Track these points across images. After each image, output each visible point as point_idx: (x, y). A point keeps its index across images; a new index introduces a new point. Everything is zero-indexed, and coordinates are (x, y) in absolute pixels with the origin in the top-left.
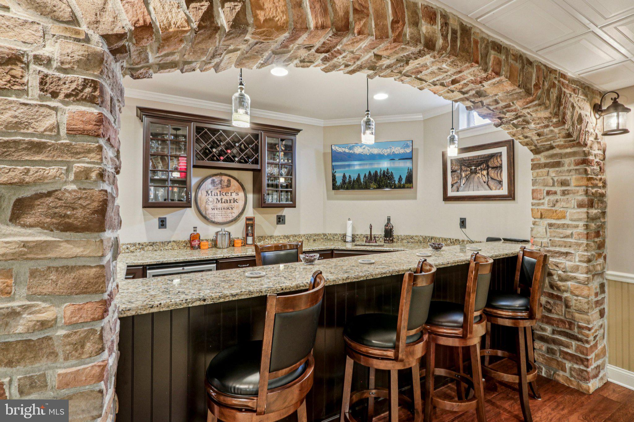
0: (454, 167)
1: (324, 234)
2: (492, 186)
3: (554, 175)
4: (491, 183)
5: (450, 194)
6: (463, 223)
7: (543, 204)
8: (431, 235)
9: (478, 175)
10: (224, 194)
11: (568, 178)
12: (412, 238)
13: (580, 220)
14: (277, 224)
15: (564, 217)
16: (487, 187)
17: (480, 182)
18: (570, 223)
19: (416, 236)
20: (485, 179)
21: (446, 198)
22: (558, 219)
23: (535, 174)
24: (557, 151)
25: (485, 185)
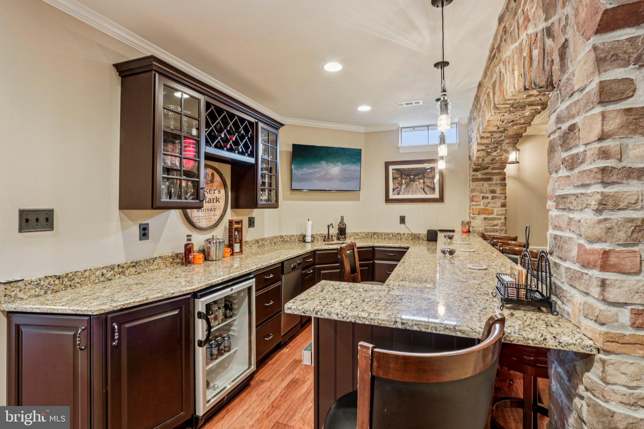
0: (395, 175)
1: (281, 236)
2: (427, 192)
3: (487, 186)
4: (426, 189)
5: (392, 196)
6: (402, 220)
7: (480, 205)
8: (374, 231)
9: (416, 183)
10: (208, 191)
11: (495, 188)
12: (357, 234)
13: (502, 215)
14: (249, 227)
15: (492, 213)
16: (423, 192)
17: (418, 188)
18: (496, 217)
19: (361, 233)
20: (422, 186)
21: (388, 200)
22: (490, 214)
23: (474, 185)
24: (489, 171)
25: (422, 190)
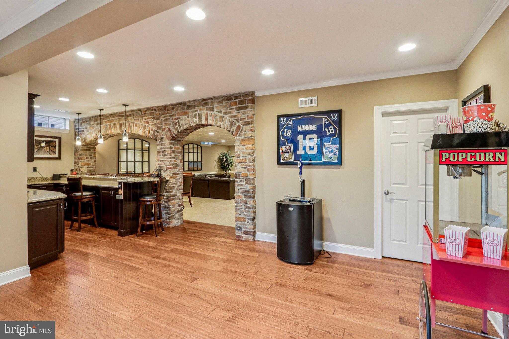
2: (51, 154)
3: (88, 153)
4: (51, 152)
6: (35, 170)
7: (85, 161)
9: (44, 148)
11: (92, 154)
15: (90, 165)
16: (49, 154)
17: (45, 151)
20: (48, 150)
23: (83, 152)
24: (89, 146)
25: (48, 153)
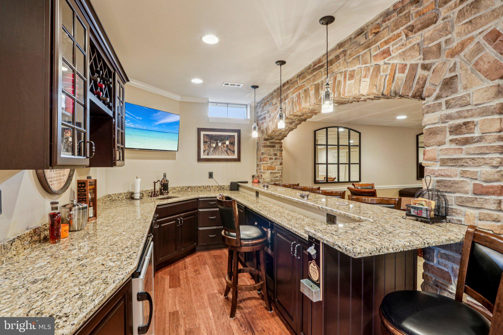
0: (205, 139)
2: (229, 153)
3: (272, 151)
4: (229, 151)
5: (203, 156)
6: (211, 175)
7: (268, 163)
8: (188, 185)
9: (221, 146)
11: (277, 153)
12: (175, 189)
15: (275, 169)
16: (226, 154)
17: (222, 151)
18: (277, 171)
19: (177, 187)
20: (225, 149)
21: (200, 160)
22: (273, 170)
23: (265, 150)
24: (273, 141)
25: (225, 152)
